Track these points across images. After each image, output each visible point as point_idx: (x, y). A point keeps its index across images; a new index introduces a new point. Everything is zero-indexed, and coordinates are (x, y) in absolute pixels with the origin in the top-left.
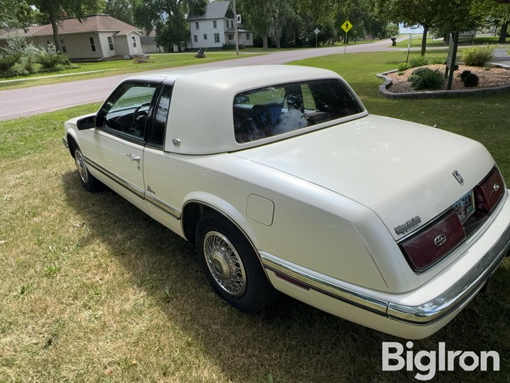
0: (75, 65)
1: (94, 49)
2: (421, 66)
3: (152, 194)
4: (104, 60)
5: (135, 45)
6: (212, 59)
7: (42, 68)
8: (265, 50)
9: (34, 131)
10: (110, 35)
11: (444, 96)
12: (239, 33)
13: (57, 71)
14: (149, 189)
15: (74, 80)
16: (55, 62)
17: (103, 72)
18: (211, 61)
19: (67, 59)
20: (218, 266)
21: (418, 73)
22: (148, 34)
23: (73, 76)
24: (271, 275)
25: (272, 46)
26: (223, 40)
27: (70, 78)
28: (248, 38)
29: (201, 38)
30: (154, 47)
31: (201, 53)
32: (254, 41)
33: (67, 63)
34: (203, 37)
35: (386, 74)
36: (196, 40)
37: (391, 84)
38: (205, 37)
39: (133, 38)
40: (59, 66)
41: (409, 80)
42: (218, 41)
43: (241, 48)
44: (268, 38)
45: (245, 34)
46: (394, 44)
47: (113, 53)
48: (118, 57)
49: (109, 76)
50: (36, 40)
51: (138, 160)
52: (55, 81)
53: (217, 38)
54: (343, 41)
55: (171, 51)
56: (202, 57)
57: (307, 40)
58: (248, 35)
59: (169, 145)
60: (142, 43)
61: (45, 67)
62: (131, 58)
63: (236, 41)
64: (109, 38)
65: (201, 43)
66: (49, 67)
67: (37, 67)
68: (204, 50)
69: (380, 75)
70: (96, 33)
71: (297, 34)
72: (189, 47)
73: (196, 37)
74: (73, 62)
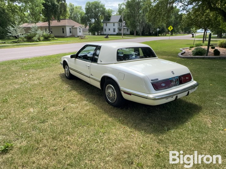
0: (56, 39)
1: (63, 32)
2: (199, 46)
3: (92, 76)
4: (67, 37)
5: (80, 31)
6: (112, 39)
7: (44, 39)
8: (135, 36)
9: (46, 61)
10: (71, 27)
11: (203, 58)
12: (124, 29)
13: (50, 40)
14: (91, 75)
15: (56, 44)
16: (49, 37)
17: (67, 42)
18: (111, 40)
19: (54, 36)
20: (109, 94)
21: (197, 49)
22: (85, 27)
23: (55, 43)
24: (122, 93)
25: (138, 34)
26: (117, 31)
27: (55, 44)
28: (128, 31)
29: (107, 30)
30: (87, 33)
31: (107, 36)
32: (130, 32)
33: (53, 37)
34: (108, 29)
35: (184, 49)
36: (105, 31)
37: (185, 53)
38: (109, 30)
39: (80, 29)
40: (50, 39)
41: (192, 52)
42: (115, 32)
43: (124, 35)
44: (136, 32)
45: (127, 29)
46: (193, 37)
47: (71, 34)
48: (73, 36)
49: (70, 43)
50: (41, 28)
51: (89, 67)
52: (49, 44)
53: (114, 30)
54: (170, 34)
55: (94, 34)
56: (107, 38)
57: (154, 33)
58: (128, 30)
59: (99, 62)
60: (83, 31)
61: (45, 39)
62: (78, 37)
63: (122, 32)
64: (70, 28)
65: (107, 32)
66: (46, 39)
67: (42, 38)
68: (108, 35)
69: (181, 49)
70: (65, 26)
71: (150, 30)
72: (102, 33)
73: (105, 29)
74: (55, 37)
